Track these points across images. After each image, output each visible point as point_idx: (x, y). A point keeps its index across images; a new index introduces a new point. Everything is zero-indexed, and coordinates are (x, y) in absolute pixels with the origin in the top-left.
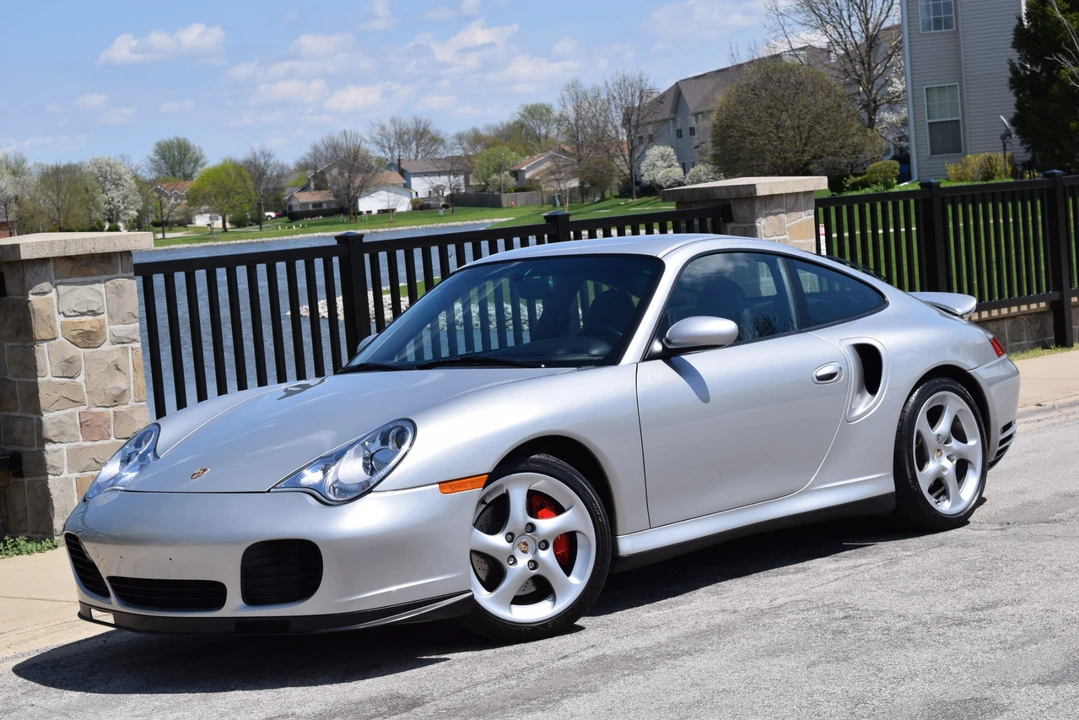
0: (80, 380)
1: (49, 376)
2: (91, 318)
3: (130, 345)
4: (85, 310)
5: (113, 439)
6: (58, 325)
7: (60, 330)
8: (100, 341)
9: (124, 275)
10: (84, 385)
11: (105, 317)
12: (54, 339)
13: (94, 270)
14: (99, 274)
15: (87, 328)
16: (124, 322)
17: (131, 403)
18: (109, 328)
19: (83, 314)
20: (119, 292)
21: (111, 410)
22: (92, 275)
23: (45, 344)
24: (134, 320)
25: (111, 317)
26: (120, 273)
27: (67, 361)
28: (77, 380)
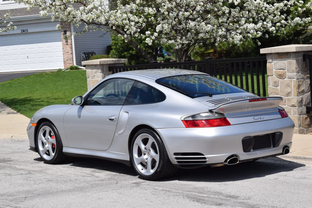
0: (279, 88)
1: (271, 86)
2: (282, 70)
3: (293, 79)
4: (280, 68)
5: (286, 106)
6: (274, 71)
7: (274, 73)
8: (284, 77)
9: (292, 59)
10: (279, 89)
11: (286, 70)
12: (272, 75)
13: (283, 57)
14: (285, 58)
15: (280, 73)
16: (291, 72)
17: (292, 96)
18: (287, 74)
19: (280, 69)
20: (290, 63)
21: (286, 97)
22: (283, 58)
23: (270, 77)
24: (294, 72)
25: (288, 71)
26: (291, 58)
27: (274, 82)
28: (278, 87)
